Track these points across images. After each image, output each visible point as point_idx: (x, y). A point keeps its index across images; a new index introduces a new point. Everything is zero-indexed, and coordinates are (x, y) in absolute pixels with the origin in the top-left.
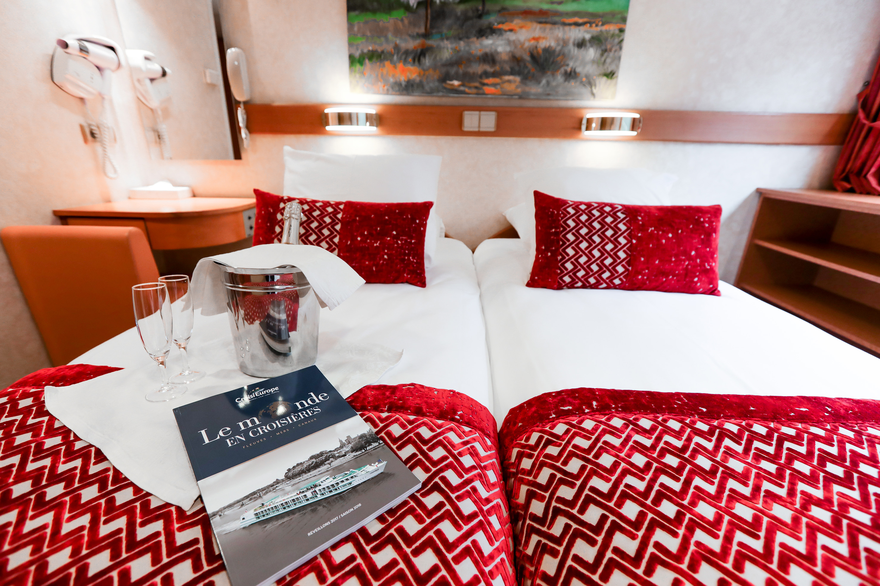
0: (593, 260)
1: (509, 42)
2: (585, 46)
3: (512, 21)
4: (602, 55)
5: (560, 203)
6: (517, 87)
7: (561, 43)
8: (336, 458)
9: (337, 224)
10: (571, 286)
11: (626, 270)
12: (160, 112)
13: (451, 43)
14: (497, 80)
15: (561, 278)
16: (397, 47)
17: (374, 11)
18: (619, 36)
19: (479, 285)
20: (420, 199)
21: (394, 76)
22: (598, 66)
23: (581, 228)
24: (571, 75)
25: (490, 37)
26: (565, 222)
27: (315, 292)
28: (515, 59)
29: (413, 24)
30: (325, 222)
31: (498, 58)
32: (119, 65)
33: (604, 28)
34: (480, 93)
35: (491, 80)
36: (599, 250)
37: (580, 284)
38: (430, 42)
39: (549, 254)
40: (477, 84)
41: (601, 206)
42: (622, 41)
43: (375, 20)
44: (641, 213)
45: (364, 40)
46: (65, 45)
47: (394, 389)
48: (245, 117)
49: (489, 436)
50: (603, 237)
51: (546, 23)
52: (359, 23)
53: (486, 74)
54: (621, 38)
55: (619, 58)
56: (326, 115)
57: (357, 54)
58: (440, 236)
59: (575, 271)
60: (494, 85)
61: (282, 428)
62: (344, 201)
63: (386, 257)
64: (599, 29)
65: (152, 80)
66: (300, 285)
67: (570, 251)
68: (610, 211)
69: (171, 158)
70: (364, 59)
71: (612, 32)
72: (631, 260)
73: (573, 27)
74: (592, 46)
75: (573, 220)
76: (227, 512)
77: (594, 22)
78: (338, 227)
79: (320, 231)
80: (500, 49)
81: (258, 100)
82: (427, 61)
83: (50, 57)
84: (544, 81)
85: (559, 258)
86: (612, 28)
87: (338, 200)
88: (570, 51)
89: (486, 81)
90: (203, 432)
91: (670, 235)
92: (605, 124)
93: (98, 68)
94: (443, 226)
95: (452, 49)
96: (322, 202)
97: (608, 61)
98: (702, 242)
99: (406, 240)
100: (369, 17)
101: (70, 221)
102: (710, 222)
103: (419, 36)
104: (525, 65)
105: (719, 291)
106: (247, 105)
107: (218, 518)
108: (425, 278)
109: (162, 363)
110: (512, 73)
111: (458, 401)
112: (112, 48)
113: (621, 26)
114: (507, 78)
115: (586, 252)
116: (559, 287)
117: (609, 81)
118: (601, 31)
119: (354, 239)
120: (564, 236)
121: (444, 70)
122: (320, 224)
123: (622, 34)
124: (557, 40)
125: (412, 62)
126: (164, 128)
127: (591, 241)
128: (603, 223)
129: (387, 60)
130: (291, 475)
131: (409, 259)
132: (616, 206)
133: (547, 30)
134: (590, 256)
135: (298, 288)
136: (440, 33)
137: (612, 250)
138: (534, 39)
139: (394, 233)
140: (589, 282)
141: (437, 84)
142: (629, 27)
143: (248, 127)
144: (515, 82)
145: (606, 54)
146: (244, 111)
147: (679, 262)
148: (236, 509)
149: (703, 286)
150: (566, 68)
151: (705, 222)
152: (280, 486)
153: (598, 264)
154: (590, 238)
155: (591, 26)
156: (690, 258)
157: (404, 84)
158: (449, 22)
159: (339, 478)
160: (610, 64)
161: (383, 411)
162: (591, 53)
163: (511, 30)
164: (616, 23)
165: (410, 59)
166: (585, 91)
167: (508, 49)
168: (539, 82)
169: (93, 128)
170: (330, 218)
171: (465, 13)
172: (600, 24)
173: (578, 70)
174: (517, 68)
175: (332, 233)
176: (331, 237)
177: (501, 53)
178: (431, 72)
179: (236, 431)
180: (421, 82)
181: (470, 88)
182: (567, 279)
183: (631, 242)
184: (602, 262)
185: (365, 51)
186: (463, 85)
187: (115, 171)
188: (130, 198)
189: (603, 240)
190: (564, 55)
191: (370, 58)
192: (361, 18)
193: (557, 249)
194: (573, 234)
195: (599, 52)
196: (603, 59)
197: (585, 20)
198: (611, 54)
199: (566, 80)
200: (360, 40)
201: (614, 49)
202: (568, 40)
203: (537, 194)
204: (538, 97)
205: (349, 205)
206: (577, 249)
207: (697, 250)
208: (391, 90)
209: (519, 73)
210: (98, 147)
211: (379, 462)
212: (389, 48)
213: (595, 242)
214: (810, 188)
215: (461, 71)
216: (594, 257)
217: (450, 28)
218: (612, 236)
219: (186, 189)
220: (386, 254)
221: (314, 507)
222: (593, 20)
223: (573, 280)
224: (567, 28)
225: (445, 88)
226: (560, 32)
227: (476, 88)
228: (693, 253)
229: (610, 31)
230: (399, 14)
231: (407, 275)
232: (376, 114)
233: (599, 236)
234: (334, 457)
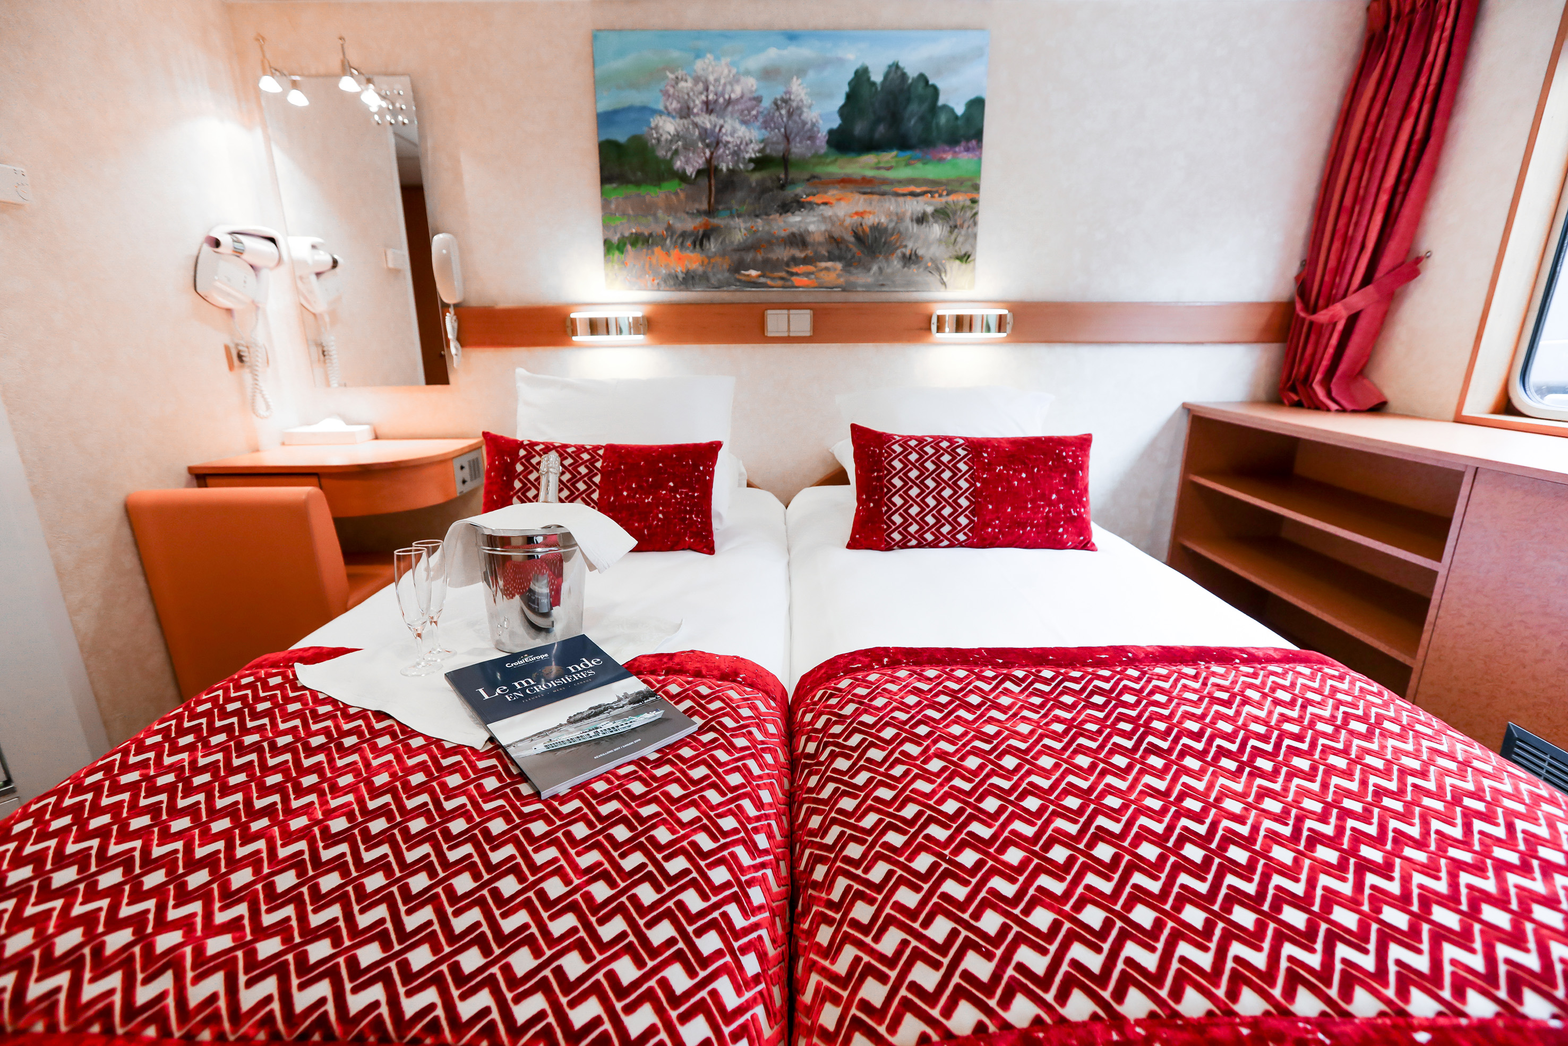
0: (928, 510)
1: (824, 219)
2: (927, 222)
3: (826, 193)
4: (951, 232)
5: (883, 439)
6: (839, 276)
7: (895, 218)
8: (614, 709)
9: (596, 475)
10: (904, 545)
11: (971, 521)
12: (327, 319)
13: (745, 222)
14: (811, 268)
15: (889, 535)
16: (669, 228)
17: (638, 183)
18: (972, 208)
19: (789, 551)
20: (703, 438)
21: (667, 266)
22: (948, 247)
23: (911, 470)
24: (911, 259)
25: (797, 213)
26: (889, 463)
27: (583, 554)
28: (834, 241)
29: (691, 198)
30: (580, 473)
31: (809, 239)
32: (280, 261)
33: (950, 199)
34: (787, 284)
35: (802, 269)
36: (934, 497)
37: (914, 542)
38: (715, 221)
39: (872, 505)
40: (783, 274)
41: (937, 440)
42: (976, 214)
43: (639, 195)
44: (987, 448)
45: (625, 220)
46: (217, 243)
47: (671, 656)
48: (456, 325)
49: (774, 699)
50: (938, 481)
51: (871, 193)
52: (617, 198)
53: (794, 261)
54: (974, 211)
55: (975, 236)
56: (573, 321)
57: (615, 239)
58: (740, 486)
59: (905, 525)
60: (807, 274)
61: (558, 687)
62: (604, 444)
63: (661, 516)
64: (944, 199)
65: (318, 274)
66: (565, 547)
67: (898, 500)
68: (948, 447)
69: (345, 385)
70: (625, 245)
71: (961, 204)
72: (976, 509)
73: (908, 198)
74: (936, 222)
75: (900, 460)
76: (519, 744)
77: (937, 192)
78: (597, 479)
79: (574, 485)
80: (812, 228)
81: (474, 302)
82: (713, 246)
83: (194, 260)
84: (875, 268)
85: (884, 509)
86: (961, 199)
87: (595, 443)
88: (907, 229)
89: (794, 269)
90: (481, 690)
91: (1024, 475)
92: (961, 324)
93: (252, 266)
94: (743, 470)
95: (745, 229)
96: (575, 446)
97: (960, 239)
98: (1065, 482)
99: (686, 494)
100: (631, 190)
101: (209, 481)
102: (1075, 457)
103: (699, 213)
104: (847, 247)
105: (1093, 545)
106: (459, 309)
107: (512, 748)
108: (713, 542)
109: (419, 635)
110: (830, 258)
111: (740, 665)
112: (272, 240)
113: (974, 195)
114: (823, 264)
115: (918, 500)
116: (888, 547)
117: (964, 266)
118: (947, 202)
119: (618, 494)
120: (889, 481)
121: (736, 257)
122: (574, 476)
123: (975, 205)
124: (889, 214)
125: (691, 248)
126: (331, 340)
127: (923, 487)
128: (938, 463)
129: (657, 245)
130: (572, 721)
131: (691, 518)
132: (956, 440)
133: (874, 203)
134: (923, 505)
135: (562, 550)
136: (730, 209)
137: (950, 497)
138: (857, 213)
139: (671, 484)
140: (925, 540)
141: (727, 274)
142: (984, 196)
143: (459, 339)
144: (835, 269)
145: (956, 231)
146: (455, 318)
147: (1036, 509)
148: (527, 743)
149: (1071, 538)
150: (904, 250)
151: (1068, 456)
152: (564, 728)
153: (933, 516)
154: (922, 482)
155: (932, 197)
156: (1050, 503)
157: (681, 276)
158: (740, 194)
159: (618, 723)
160: (962, 244)
161: (660, 675)
162: (936, 230)
163: (825, 204)
164: (966, 192)
165: (688, 243)
166: (933, 279)
167: (823, 228)
168: (869, 270)
169: (241, 348)
170: (587, 467)
171: (761, 183)
172: (945, 193)
173: (920, 252)
174: (837, 252)
175: (589, 487)
176: (589, 492)
177: (813, 233)
178: (718, 260)
179: (513, 689)
180: (705, 272)
181: (773, 279)
182: (896, 536)
183: (975, 485)
184: (939, 512)
185: (627, 234)
186: (763, 276)
187: (268, 407)
188: (283, 444)
189: (938, 484)
190: (899, 233)
191: (633, 244)
192: (618, 193)
193: (881, 498)
194: (900, 478)
195: (946, 229)
196: (953, 237)
197: (924, 189)
198: (963, 232)
199: (904, 266)
200: (618, 221)
201: (966, 225)
202: (904, 213)
203: (854, 428)
204: (868, 288)
205: (611, 449)
206: (906, 497)
207: (1058, 493)
208: (662, 283)
209: (839, 258)
210: (246, 375)
211: (657, 710)
212: (659, 229)
213: (928, 487)
214: (1254, 402)
215: (759, 257)
216: (928, 506)
217: (742, 202)
218: (950, 479)
219: (366, 427)
220: (661, 512)
221: (598, 741)
222: (934, 189)
223: (904, 537)
224: (901, 199)
225: (739, 281)
226: (891, 205)
227: (782, 278)
228: (1054, 496)
229: (958, 202)
230: (672, 186)
231: (690, 538)
232: (643, 317)
233: (933, 479)
234: (612, 708)
